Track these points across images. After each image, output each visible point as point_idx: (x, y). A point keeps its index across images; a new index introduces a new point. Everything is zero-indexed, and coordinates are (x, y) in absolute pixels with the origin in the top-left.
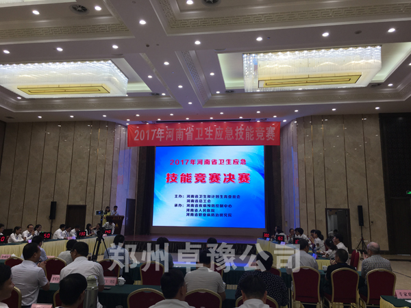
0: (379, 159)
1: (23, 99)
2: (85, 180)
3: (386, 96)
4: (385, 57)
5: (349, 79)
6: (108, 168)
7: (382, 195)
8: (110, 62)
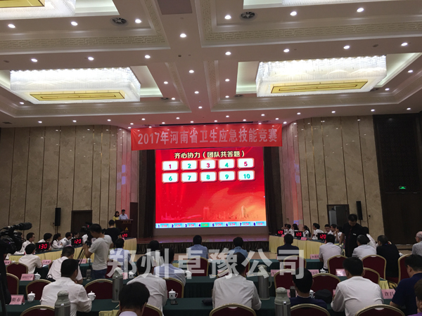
0: (374, 157)
2: (90, 186)
3: (382, 100)
5: (356, 85)
6: (113, 172)
7: (378, 191)
8: (128, 68)
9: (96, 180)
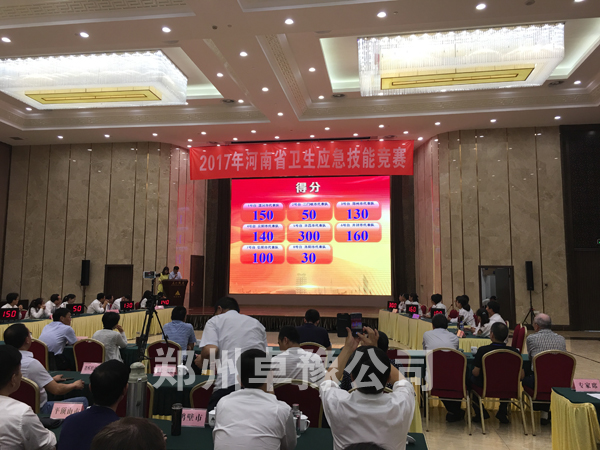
0: (559, 192)
1: (35, 110)
2: (131, 229)
3: (571, 99)
4: (570, 41)
5: (515, 73)
6: (163, 211)
7: (562, 247)
8: (160, 53)
9: (140, 222)
